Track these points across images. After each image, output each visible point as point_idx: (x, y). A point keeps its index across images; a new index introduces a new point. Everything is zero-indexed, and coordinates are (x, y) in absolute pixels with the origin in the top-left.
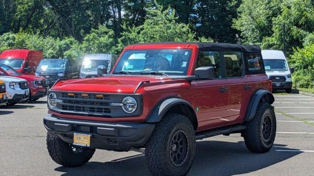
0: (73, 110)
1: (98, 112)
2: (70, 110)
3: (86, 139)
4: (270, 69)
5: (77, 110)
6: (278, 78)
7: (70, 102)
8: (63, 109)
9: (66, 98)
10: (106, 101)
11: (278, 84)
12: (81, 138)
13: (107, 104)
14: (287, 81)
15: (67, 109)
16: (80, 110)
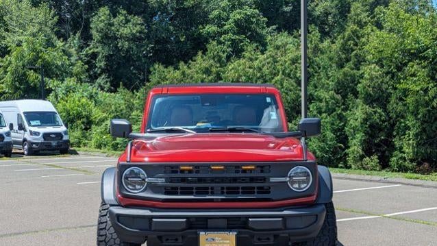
0: (191, 194)
1: (243, 193)
2: (182, 194)
3: (227, 240)
4: (40, 124)
5: (198, 193)
6: (54, 136)
7: (183, 180)
8: (166, 193)
9: (173, 175)
10: (262, 175)
11: (54, 144)
12: (217, 238)
13: (264, 180)
14: (64, 139)
15: (176, 194)
16: (207, 193)
